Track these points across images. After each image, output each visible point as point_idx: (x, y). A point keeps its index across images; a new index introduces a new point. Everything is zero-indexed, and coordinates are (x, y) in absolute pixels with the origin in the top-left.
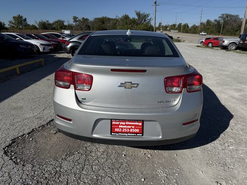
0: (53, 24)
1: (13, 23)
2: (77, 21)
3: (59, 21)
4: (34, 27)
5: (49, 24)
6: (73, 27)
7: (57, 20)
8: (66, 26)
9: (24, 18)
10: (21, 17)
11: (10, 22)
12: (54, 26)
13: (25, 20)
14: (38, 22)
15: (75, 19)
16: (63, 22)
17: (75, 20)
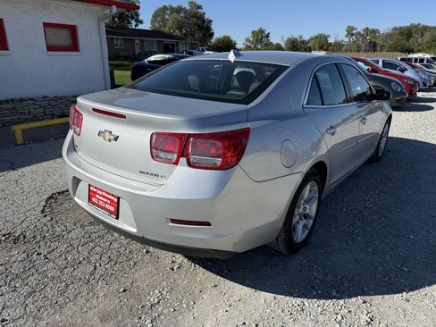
0: (309, 41)
1: (250, 41)
2: (353, 35)
3: (320, 35)
4: (279, 48)
5: (303, 42)
6: (343, 45)
7: (316, 34)
8: (330, 44)
9: (266, 33)
10: (263, 32)
11: (246, 40)
12: (310, 45)
13: (268, 36)
14: (286, 39)
15: (350, 31)
16: (326, 38)
17: (349, 33)
